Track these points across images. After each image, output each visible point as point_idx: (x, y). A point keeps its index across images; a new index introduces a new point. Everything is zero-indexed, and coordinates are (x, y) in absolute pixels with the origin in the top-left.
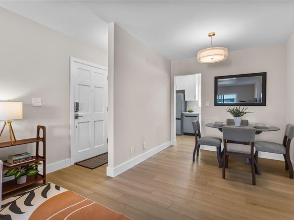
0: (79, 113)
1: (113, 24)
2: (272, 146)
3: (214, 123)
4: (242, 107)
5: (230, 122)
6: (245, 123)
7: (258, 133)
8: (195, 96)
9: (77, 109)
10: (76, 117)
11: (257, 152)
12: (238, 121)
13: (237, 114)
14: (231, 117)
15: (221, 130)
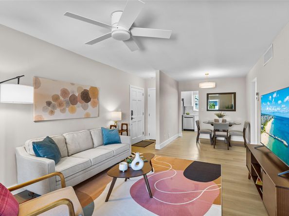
0: (133, 117)
1: (159, 71)
2: (238, 133)
3: (208, 121)
4: (223, 112)
5: (216, 121)
6: (224, 121)
7: (230, 125)
8: (191, 103)
9: (132, 114)
10: (132, 119)
11: (230, 136)
12: (220, 120)
13: (220, 116)
14: (217, 118)
15: (212, 125)
